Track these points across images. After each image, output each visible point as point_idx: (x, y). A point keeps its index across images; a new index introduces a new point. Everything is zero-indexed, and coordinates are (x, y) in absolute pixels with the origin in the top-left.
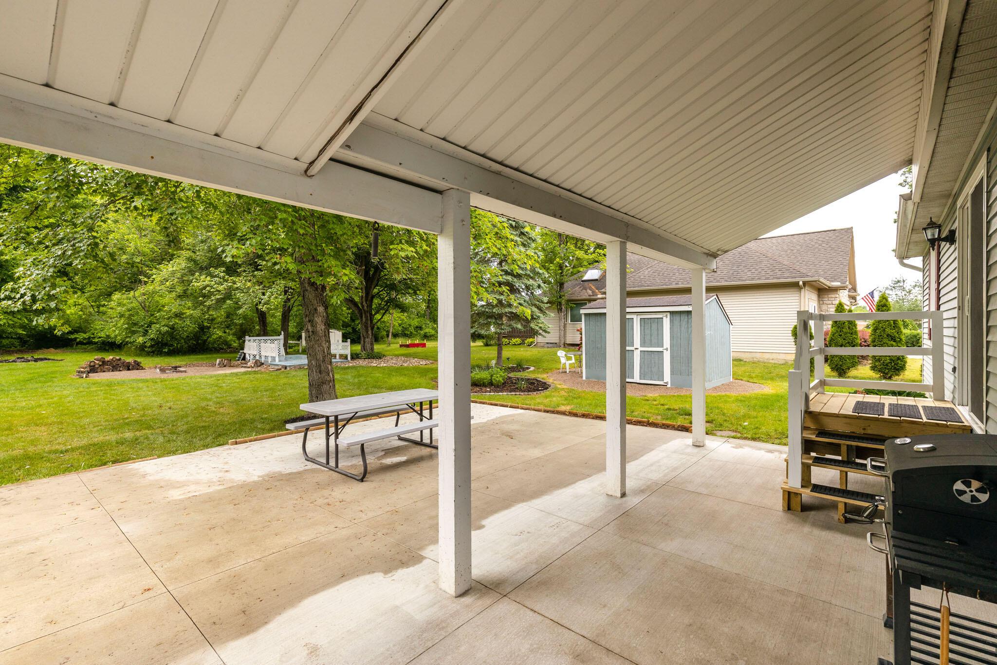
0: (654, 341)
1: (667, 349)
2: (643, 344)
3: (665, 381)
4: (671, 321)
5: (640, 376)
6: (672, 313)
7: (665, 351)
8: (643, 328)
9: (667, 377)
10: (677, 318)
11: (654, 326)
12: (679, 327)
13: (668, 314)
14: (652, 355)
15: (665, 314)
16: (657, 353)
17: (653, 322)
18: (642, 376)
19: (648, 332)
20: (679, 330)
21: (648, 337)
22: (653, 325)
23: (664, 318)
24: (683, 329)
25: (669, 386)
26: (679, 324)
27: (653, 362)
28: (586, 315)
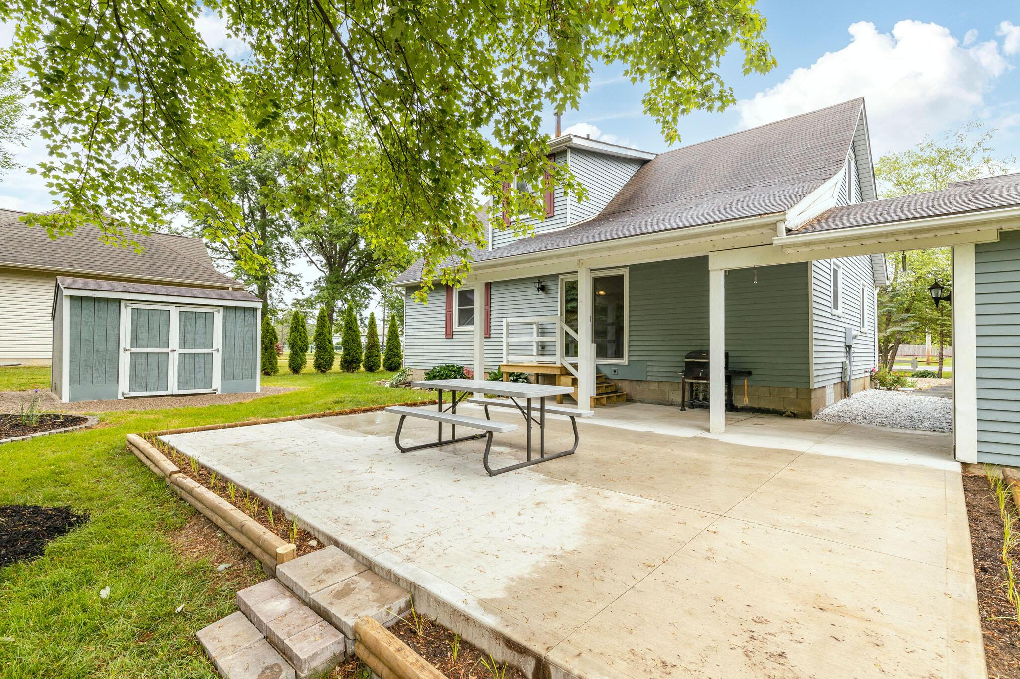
0: (200, 340)
1: (217, 350)
2: (183, 343)
3: (214, 388)
4: (225, 318)
5: (179, 386)
6: (226, 308)
7: (215, 353)
8: (183, 324)
9: (217, 382)
10: (231, 314)
11: (200, 322)
12: (233, 325)
13: (221, 310)
14: (197, 359)
15: (216, 309)
16: (203, 355)
17: (199, 317)
18: (182, 385)
19: (190, 329)
20: (233, 329)
21: (190, 337)
22: (198, 321)
23: (216, 314)
24: (238, 326)
25: (219, 393)
26: (233, 321)
27: (197, 366)
28: (72, 298)
